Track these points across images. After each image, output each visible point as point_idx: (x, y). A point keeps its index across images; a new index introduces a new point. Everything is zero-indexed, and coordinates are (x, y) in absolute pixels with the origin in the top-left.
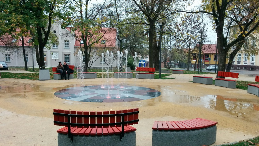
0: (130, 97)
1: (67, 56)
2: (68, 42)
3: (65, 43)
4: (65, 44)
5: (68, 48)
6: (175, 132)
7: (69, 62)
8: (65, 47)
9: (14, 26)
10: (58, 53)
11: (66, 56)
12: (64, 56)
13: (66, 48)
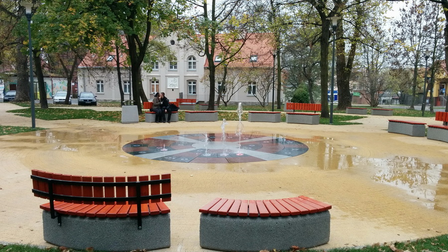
0: (245, 155)
1: (192, 83)
2: (194, 59)
3: (190, 61)
4: (190, 63)
5: (195, 69)
6: (238, 220)
7: (195, 93)
8: (190, 67)
9: (82, 34)
10: (177, 79)
11: (190, 83)
12: (187, 84)
13: (190, 69)
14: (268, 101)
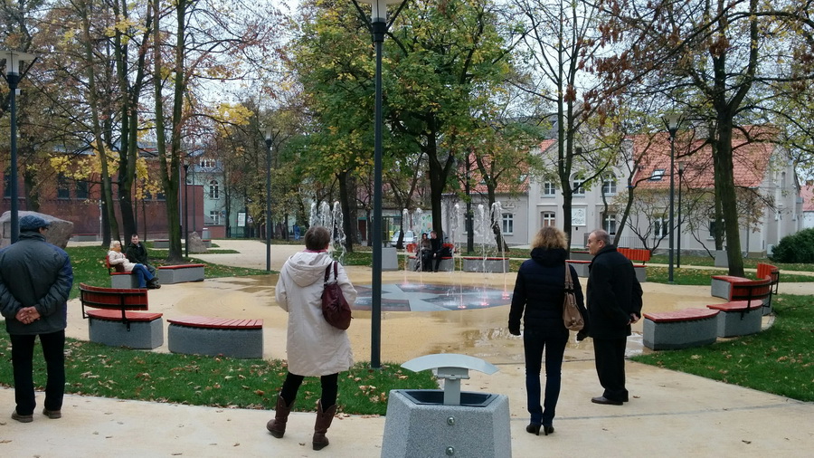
1: (609, 216)
2: (614, 176)
3: (607, 180)
5: (614, 194)
10: (584, 210)
13: (607, 194)
14: (748, 249)
